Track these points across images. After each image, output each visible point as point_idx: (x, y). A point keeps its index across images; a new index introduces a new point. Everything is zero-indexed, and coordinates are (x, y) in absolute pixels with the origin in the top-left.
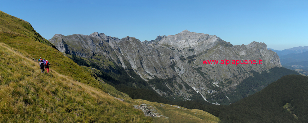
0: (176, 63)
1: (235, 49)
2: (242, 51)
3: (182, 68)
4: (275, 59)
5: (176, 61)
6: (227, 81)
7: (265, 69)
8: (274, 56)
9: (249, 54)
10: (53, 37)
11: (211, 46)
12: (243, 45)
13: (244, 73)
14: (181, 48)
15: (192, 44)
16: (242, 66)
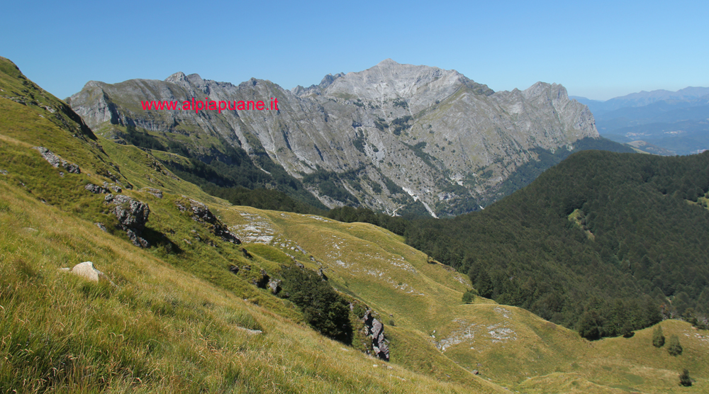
0: (367, 135)
1: (498, 100)
2: (514, 104)
3: (380, 146)
4: (584, 120)
5: (366, 131)
6: (481, 172)
7: (564, 143)
8: (583, 113)
9: (529, 110)
10: (84, 89)
11: (445, 95)
12: (517, 91)
13: (518, 153)
14: (378, 101)
15: (403, 91)
16: (514, 137)
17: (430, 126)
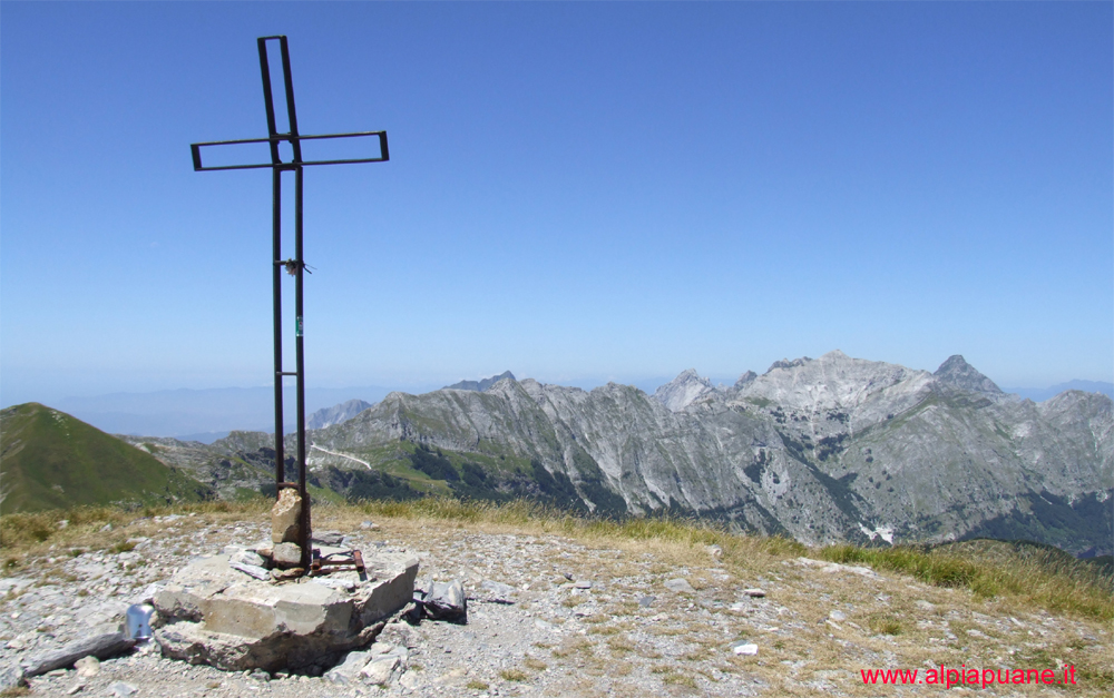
0: (771, 459)
1: (996, 414)
2: (1020, 423)
3: (784, 477)
5: (770, 454)
6: (924, 523)
10: (383, 400)
11: (903, 407)
12: (1028, 403)
13: (995, 499)
14: (807, 411)
15: (846, 397)
16: (998, 474)
17: (870, 451)
